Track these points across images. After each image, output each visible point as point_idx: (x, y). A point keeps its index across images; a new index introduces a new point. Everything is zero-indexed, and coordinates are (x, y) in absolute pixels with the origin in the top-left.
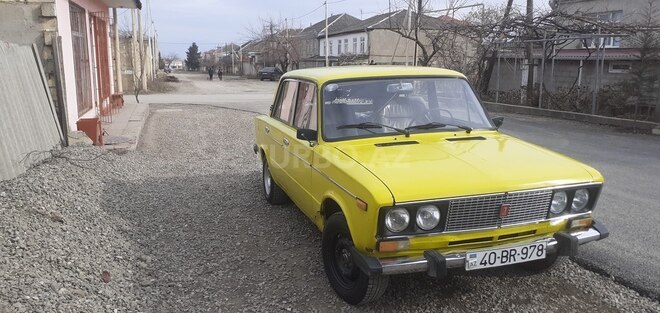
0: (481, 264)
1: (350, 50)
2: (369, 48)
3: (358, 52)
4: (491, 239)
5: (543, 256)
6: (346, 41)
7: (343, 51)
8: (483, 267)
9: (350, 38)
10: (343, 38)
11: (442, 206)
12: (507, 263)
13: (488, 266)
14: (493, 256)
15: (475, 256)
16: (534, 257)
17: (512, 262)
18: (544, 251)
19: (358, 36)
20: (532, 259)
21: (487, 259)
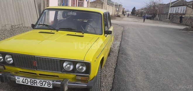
0: (22, 82)
1: (179, 12)
2: (186, 11)
3: (182, 13)
4: (36, 74)
5: (51, 87)
6: (179, 8)
7: (177, 11)
8: (23, 83)
9: (180, 7)
10: (177, 8)
11: (14, 56)
12: (33, 85)
13: (25, 84)
14: (26, 80)
15: (19, 78)
16: (46, 86)
17: (36, 85)
18: (51, 85)
19: (183, 7)
20: (45, 87)
21: (24, 80)
